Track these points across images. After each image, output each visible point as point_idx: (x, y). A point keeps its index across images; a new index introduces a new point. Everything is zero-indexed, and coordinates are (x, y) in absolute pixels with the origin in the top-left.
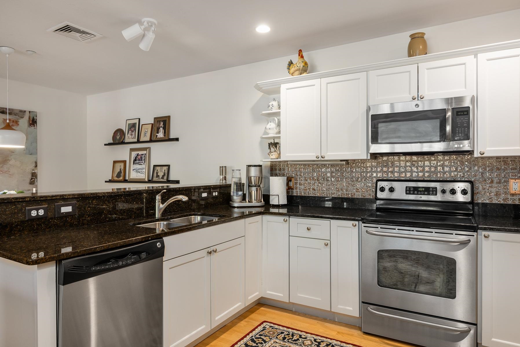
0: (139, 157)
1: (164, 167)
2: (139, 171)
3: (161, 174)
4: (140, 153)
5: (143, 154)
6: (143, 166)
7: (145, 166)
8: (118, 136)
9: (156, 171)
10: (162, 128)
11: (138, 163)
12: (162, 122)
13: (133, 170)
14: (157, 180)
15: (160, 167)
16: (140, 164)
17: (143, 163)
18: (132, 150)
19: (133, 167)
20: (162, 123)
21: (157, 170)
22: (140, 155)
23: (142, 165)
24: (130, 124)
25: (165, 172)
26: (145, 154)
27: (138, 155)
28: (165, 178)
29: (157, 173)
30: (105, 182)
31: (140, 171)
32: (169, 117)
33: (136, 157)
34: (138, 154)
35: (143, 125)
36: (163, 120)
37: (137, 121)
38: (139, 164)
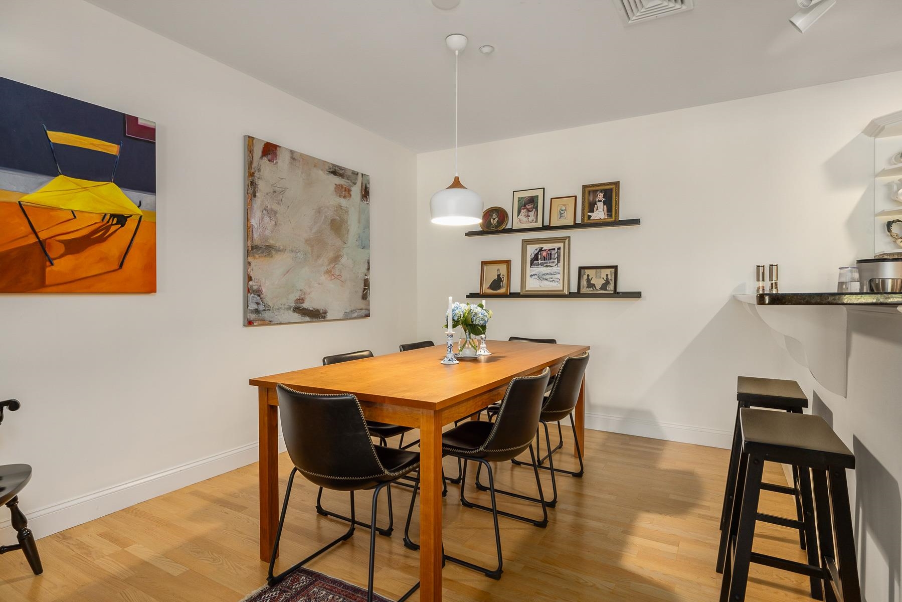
0: (544, 254)
1: (603, 270)
2: (545, 277)
3: (598, 282)
4: (546, 246)
5: (554, 249)
6: (555, 269)
7: (560, 269)
8: (494, 219)
9: (585, 277)
10: (602, 203)
11: (542, 264)
12: (601, 192)
13: (531, 276)
14: (591, 292)
15: (594, 271)
16: (547, 266)
17: (554, 264)
18: (526, 242)
19: (530, 270)
20: (602, 194)
21: (588, 276)
22: (545, 250)
23: (551, 268)
24: (522, 198)
25: (607, 278)
26: (559, 249)
27: (541, 250)
28: (611, 288)
29: (588, 280)
30: (467, 297)
31: (547, 277)
32: (617, 184)
33: (537, 254)
34: (543, 248)
35: (553, 200)
36: (604, 190)
37: (539, 193)
38: (545, 265)
